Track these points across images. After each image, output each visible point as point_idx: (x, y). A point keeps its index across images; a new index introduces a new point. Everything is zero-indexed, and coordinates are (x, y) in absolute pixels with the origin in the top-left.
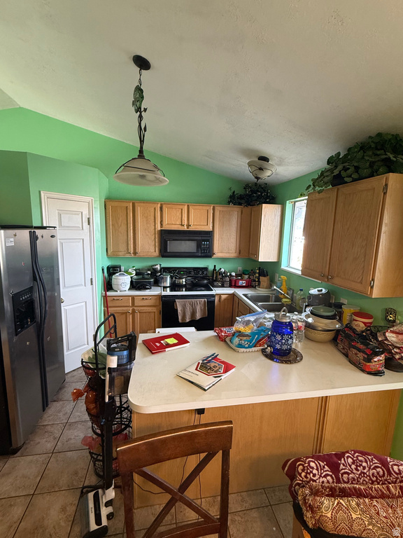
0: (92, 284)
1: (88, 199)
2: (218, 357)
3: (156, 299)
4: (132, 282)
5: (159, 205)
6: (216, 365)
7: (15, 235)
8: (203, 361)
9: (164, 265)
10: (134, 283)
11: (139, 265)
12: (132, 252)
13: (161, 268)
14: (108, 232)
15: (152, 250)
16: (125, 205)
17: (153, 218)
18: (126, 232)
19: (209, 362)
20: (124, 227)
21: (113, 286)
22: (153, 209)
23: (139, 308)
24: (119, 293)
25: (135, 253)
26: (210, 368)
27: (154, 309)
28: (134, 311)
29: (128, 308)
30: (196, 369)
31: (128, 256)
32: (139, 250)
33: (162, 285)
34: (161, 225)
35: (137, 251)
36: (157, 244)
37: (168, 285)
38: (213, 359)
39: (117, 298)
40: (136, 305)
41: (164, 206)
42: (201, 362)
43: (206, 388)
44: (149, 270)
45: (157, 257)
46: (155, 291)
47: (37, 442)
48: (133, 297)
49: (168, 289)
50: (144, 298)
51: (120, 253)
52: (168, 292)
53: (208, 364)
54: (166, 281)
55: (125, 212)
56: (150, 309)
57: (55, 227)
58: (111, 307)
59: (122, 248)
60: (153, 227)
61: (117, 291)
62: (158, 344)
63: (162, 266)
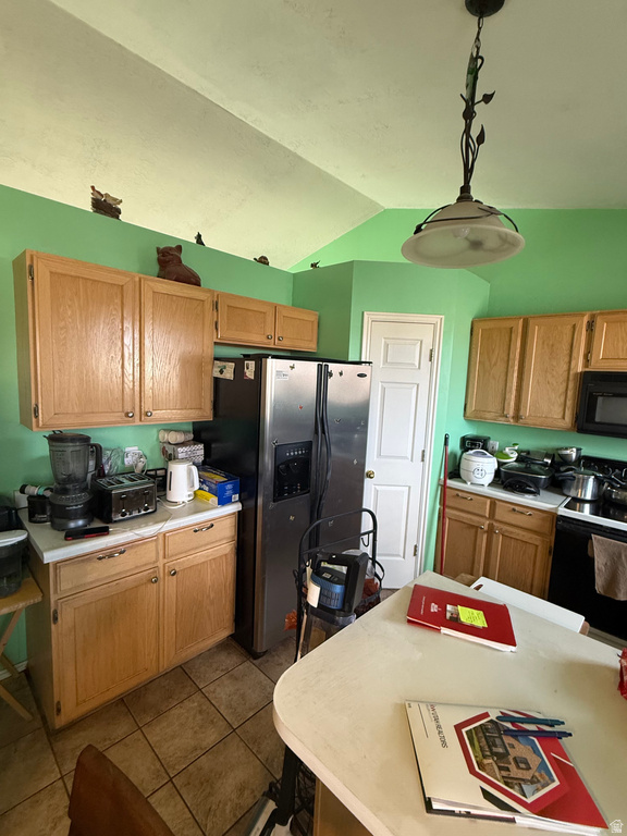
0: (423, 460)
1: (435, 319)
2: (564, 741)
3: (543, 519)
4: (497, 473)
5: (586, 319)
6: (534, 761)
7: (292, 367)
8: (504, 717)
9: (588, 451)
10: (503, 475)
11: (530, 443)
12: (511, 412)
13: (579, 458)
14: (471, 376)
15: (556, 412)
16: (508, 324)
17: (566, 347)
18: (503, 377)
19: (519, 734)
20: (501, 367)
21: (462, 473)
22: (569, 327)
23: (502, 526)
24: (468, 487)
25: (517, 417)
26: (502, 757)
27: (535, 539)
28: (491, 531)
29: (482, 520)
30: (458, 728)
31: (502, 421)
32: (526, 412)
33: (573, 493)
34: (587, 361)
35: (521, 413)
36: (569, 403)
37: (589, 497)
38: (540, 734)
39: (465, 495)
40: (497, 517)
41: (599, 320)
42: (493, 717)
43: (436, 806)
44: (547, 456)
45: (568, 430)
46: (548, 502)
47: (280, 661)
48: (494, 502)
49: (587, 507)
50: (515, 509)
51: (488, 415)
52: (585, 514)
53: (508, 740)
54: (584, 487)
55: (507, 340)
56: (526, 536)
57: (370, 363)
58: (450, 507)
59: (494, 406)
60: (565, 367)
61: (465, 482)
62: (434, 608)
63: (583, 453)
